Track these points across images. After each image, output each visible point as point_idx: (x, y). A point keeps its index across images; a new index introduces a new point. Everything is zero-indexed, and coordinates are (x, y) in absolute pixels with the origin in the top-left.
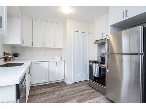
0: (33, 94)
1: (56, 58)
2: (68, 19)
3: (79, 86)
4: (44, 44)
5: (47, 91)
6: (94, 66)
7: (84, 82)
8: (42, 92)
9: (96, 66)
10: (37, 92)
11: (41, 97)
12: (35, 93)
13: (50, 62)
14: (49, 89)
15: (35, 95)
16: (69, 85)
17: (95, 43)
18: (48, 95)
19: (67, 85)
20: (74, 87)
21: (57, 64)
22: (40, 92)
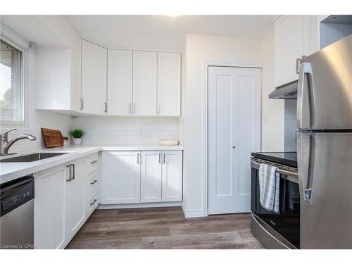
0: (94, 230)
1: (164, 142)
2: (188, 35)
3: (220, 228)
4: (132, 107)
5: (128, 228)
6: (263, 171)
7: (240, 218)
8: (116, 229)
9: (269, 173)
10: (105, 227)
11: (107, 243)
12: (100, 230)
13: (143, 154)
14: (136, 222)
15: (95, 234)
16: (192, 220)
17: (272, 96)
18: (123, 240)
19: (185, 221)
20: (200, 229)
21: (163, 158)
22: (112, 229)
